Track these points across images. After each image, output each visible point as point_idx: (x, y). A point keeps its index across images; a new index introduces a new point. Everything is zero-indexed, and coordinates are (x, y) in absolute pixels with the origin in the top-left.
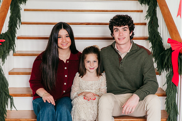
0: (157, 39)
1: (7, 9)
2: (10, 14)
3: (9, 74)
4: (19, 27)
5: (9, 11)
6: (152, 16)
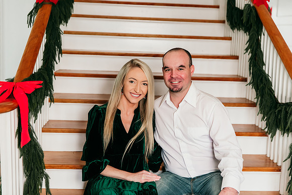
0: (265, 84)
1: (41, 33)
2: (46, 40)
3: (43, 131)
4: (59, 60)
6: (255, 49)
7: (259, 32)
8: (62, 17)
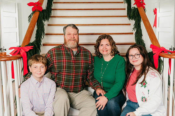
2: (37, 28)
4: (44, 37)
6: (138, 29)
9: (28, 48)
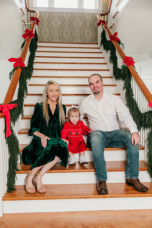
0: (134, 105)
3: (18, 134)
4: (26, 97)
5: (18, 84)
6: (128, 88)
7: (130, 79)
8: (27, 75)
9: (12, 106)
